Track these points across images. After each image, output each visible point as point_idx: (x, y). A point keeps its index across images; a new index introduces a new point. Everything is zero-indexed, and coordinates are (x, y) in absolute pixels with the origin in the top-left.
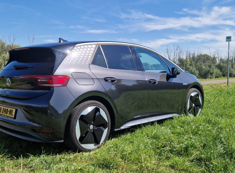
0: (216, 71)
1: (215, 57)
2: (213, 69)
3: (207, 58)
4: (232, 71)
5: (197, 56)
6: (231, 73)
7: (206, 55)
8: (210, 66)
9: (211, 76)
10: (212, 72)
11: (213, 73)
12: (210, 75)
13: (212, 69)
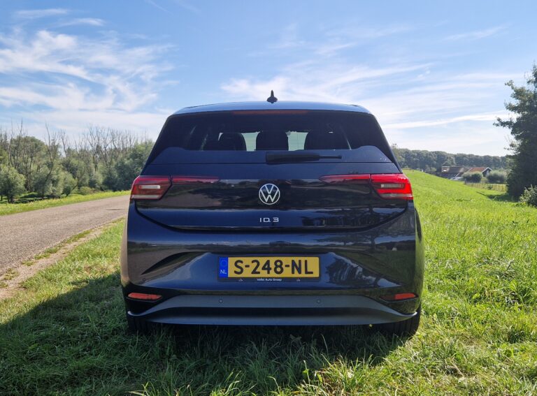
0: (64, 176)
1: (56, 144)
2: (57, 171)
3: (36, 146)
4: (95, 177)
5: (11, 141)
6: (95, 181)
7: (33, 140)
8: (50, 166)
9: (54, 188)
10: (55, 177)
11: (58, 180)
12: (52, 184)
13: (55, 172)
